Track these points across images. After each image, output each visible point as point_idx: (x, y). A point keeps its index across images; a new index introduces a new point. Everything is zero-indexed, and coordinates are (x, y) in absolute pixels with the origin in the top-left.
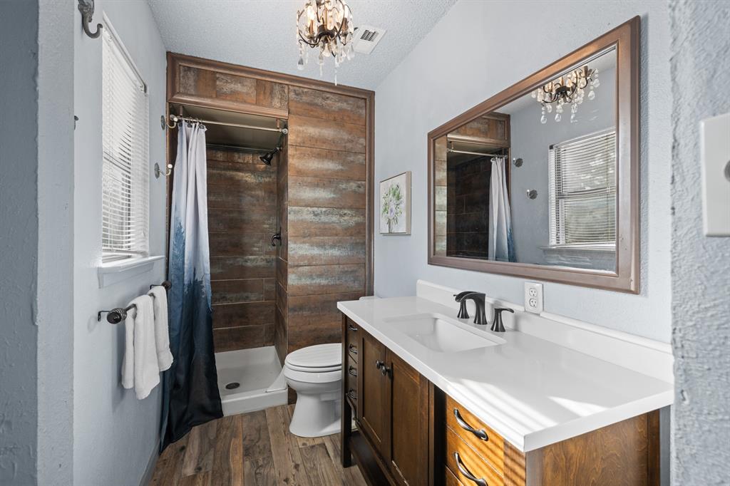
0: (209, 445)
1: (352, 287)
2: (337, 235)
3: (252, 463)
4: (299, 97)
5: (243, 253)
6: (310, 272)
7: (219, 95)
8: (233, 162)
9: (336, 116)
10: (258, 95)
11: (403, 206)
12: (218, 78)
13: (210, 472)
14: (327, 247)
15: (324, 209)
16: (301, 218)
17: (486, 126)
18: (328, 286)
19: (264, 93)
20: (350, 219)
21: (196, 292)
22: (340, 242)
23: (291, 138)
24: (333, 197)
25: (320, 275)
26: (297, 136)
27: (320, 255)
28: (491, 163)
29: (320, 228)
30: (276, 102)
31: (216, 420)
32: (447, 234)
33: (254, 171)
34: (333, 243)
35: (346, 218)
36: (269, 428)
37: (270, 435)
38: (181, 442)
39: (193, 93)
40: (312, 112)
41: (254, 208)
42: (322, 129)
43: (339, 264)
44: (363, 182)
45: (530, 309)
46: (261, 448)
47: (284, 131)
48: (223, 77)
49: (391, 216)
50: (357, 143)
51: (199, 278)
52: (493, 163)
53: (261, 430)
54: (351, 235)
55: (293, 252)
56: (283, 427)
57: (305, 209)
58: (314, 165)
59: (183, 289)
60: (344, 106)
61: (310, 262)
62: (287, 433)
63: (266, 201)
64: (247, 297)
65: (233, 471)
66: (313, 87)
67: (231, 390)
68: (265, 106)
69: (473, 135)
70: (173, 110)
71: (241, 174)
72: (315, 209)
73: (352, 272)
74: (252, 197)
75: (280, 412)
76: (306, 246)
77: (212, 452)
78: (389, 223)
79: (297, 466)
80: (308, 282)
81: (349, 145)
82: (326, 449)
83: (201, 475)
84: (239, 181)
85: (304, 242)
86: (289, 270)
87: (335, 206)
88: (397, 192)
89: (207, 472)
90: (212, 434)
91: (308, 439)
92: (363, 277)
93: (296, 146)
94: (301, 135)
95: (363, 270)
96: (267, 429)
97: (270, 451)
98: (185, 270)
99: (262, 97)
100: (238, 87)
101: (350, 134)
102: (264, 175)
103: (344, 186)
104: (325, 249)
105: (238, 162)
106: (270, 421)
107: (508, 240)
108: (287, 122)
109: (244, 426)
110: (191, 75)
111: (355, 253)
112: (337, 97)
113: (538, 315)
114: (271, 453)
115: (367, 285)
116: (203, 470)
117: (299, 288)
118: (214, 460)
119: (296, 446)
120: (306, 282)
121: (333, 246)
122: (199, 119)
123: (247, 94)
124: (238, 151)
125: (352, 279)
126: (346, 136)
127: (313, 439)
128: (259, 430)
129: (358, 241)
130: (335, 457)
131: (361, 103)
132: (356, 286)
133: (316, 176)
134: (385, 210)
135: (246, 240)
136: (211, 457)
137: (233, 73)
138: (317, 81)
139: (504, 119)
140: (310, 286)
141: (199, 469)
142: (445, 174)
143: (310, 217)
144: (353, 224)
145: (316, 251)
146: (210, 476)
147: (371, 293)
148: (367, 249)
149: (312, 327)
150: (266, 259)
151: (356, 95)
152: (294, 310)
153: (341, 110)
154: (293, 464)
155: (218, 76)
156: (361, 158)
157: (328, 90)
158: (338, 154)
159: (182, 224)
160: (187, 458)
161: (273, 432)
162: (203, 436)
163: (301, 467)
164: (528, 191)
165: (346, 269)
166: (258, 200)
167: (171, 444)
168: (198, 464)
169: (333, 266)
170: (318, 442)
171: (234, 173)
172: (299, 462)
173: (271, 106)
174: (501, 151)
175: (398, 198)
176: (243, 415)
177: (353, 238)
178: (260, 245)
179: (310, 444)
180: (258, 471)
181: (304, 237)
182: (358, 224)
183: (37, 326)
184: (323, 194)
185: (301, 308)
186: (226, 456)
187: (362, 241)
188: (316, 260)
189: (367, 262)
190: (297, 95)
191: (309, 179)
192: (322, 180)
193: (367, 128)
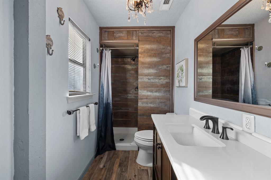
0: (109, 159)
1: (164, 109)
2: (158, 87)
3: (120, 169)
4: (143, 34)
5: (127, 93)
6: (147, 101)
7: (115, 38)
8: (124, 62)
9: (158, 39)
10: (128, 36)
11: (184, 74)
12: (114, 33)
13: (107, 169)
14: (154, 92)
15: (152, 77)
16: (143, 81)
17: (238, 32)
18: (154, 107)
19: (130, 35)
20: (163, 81)
21: (108, 106)
22: (159, 90)
23: (140, 50)
24: (156, 72)
25: (151, 103)
26: (142, 49)
27: (151, 95)
28: (241, 51)
29: (151, 84)
30: (134, 38)
31: (114, 151)
32: (212, 87)
33: (130, 64)
34: (156, 90)
35: (162, 80)
36: (130, 158)
37: (129, 161)
38: (102, 156)
39: (107, 39)
40: (148, 40)
41: (131, 78)
42: (152, 45)
43: (158, 99)
44: (169, 65)
45: (246, 129)
46: (125, 165)
47: (137, 48)
48: (116, 32)
49: (180, 79)
50: (167, 49)
51: (109, 101)
52: (242, 50)
53: (127, 158)
54: (164, 87)
55: (140, 94)
56: (134, 159)
57: (145, 77)
58: (148, 60)
59: (103, 105)
60: (161, 34)
61: (147, 97)
62: (135, 162)
63: (135, 75)
64: (128, 109)
65: (114, 170)
66: (148, 29)
67: (121, 141)
68: (130, 40)
69: (228, 38)
70: (101, 46)
71: (126, 66)
72: (149, 77)
73: (164, 102)
74: (130, 73)
75: (135, 153)
76: (145, 91)
77: (109, 162)
78: (179, 82)
79: (135, 176)
80: (146, 105)
81: (163, 50)
82: (148, 172)
83: (104, 169)
84: (126, 68)
85: (144, 90)
86: (139, 100)
87: (156, 76)
88: (182, 68)
89: (106, 168)
90: (111, 156)
91: (142, 166)
92: (169, 104)
93: (141, 53)
94: (143, 49)
95: (169, 102)
96: (129, 158)
97: (128, 167)
98: (104, 99)
99: (129, 37)
100: (121, 35)
101: (164, 46)
102: (134, 65)
103: (161, 67)
104: (153, 93)
105: (125, 62)
106: (130, 155)
107: (252, 90)
108: (138, 44)
109: (121, 155)
110: (106, 33)
111: (165, 94)
112: (158, 31)
113: (251, 134)
114: (128, 168)
115: (171, 108)
116: (105, 167)
117: (142, 107)
118: (110, 164)
119: (137, 168)
120: (145, 105)
121: (156, 92)
122: (109, 48)
123: (124, 36)
124: (125, 58)
125: (164, 105)
126: (162, 47)
127: (144, 167)
128: (126, 158)
129: (167, 89)
130: (151, 177)
131: (169, 32)
132: (166, 108)
133: (149, 64)
134: (178, 76)
135: (128, 89)
136: (109, 163)
137: (119, 30)
138: (150, 27)
139: (250, 27)
140: (147, 107)
141: (104, 166)
142: (211, 58)
143: (147, 80)
144: (165, 83)
145: (149, 93)
146: (107, 170)
147: (172, 112)
148: (171, 93)
149: (147, 123)
150: (135, 96)
151: (166, 29)
152: (140, 115)
153: (160, 36)
154: (134, 174)
155: (114, 32)
156: (168, 55)
157: (154, 29)
158: (158, 54)
159: (103, 83)
160: (102, 162)
161: (130, 160)
162: (108, 155)
163: (137, 176)
164: (266, 63)
165: (161, 101)
166: (132, 75)
167: (99, 156)
168: (104, 165)
169: (156, 100)
170: (146, 168)
171: (124, 65)
172: (136, 174)
173: (132, 39)
174: (248, 44)
175: (182, 71)
176: (122, 151)
177: (165, 88)
178: (133, 91)
179: (142, 168)
180: (122, 173)
181: (145, 88)
182: (167, 83)
183: (29, 114)
184: (152, 71)
185: (143, 115)
186: (113, 165)
187: (168, 90)
188: (149, 97)
189: (171, 99)
190: (142, 33)
191: (147, 65)
192: (151, 65)
193: (171, 42)
